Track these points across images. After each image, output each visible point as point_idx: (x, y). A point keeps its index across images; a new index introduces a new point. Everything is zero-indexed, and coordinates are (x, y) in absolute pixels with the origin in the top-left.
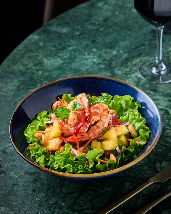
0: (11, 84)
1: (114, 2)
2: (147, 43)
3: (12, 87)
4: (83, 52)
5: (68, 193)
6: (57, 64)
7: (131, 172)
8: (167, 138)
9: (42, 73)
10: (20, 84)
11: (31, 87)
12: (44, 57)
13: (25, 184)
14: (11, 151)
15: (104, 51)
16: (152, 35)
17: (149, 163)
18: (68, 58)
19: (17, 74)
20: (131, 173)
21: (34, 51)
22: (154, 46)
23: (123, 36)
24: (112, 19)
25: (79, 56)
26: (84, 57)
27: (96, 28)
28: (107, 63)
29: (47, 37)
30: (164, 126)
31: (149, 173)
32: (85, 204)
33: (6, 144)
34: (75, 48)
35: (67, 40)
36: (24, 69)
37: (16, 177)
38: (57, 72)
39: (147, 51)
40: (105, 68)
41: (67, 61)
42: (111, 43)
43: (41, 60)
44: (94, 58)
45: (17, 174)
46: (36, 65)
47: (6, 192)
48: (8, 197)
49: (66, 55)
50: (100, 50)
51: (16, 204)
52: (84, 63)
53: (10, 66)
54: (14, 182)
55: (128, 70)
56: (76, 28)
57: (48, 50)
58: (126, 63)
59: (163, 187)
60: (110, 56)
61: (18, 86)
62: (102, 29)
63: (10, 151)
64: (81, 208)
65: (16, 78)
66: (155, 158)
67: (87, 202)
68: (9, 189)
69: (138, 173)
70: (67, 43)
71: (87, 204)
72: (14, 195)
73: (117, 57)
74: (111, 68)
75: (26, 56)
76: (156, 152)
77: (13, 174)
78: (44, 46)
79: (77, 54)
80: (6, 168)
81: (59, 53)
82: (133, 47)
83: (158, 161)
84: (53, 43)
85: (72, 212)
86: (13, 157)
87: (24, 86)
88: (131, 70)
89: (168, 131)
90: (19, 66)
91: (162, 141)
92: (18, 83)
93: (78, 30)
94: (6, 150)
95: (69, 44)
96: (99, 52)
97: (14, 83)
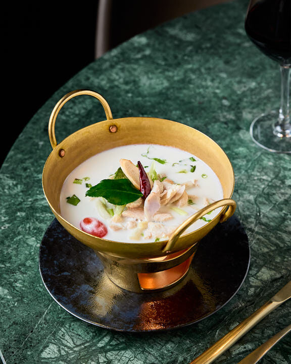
0: (80, 106)
3: (80, 111)
4: (205, 76)
6: (159, 88)
9: (132, 97)
10: (94, 107)
12: (143, 73)
14: (43, 206)
15: (238, 79)
18: (178, 81)
21: (133, 61)
25: (196, 80)
26: (204, 83)
27: (238, 41)
28: (236, 98)
29: (160, 44)
30: (286, 213)
33: (40, 195)
34: (195, 66)
36: (108, 85)
37: (36, 246)
38: (155, 99)
40: (230, 107)
41: (174, 85)
42: (252, 68)
43: (138, 77)
44: (218, 88)
45: (39, 242)
46: (126, 83)
48: (13, 273)
49: (177, 75)
50: (232, 77)
51: (21, 285)
52: (200, 93)
53: (88, 79)
54: (30, 253)
56: (209, 36)
57: (153, 62)
58: (265, 104)
60: (244, 89)
63: (41, 206)
68: (19, 262)
70: (186, 58)
72: (22, 273)
73: (254, 92)
74: (239, 108)
75: (119, 66)
76: (258, 250)
77: (34, 241)
78: (150, 57)
80: (27, 230)
81: (168, 71)
83: (256, 267)
84: (164, 54)
86: (43, 216)
90: (103, 80)
92: (91, 106)
93: (210, 39)
94: (37, 203)
95: (190, 59)
96: (229, 80)
97: (85, 104)
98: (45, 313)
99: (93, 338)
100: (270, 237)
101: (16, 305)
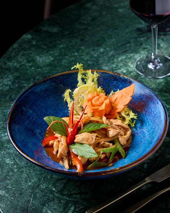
0: (6, 80)
1: (101, 3)
2: (132, 40)
3: (8, 82)
4: (72, 50)
5: (59, 179)
6: (48, 61)
9: (35, 69)
10: (15, 79)
11: (25, 82)
12: (36, 55)
13: (19, 170)
15: (92, 48)
16: (138, 33)
18: (58, 56)
19: (12, 71)
21: (27, 49)
22: (139, 44)
23: (109, 35)
24: (99, 18)
25: (68, 53)
26: (73, 54)
27: (84, 27)
28: (95, 59)
29: (39, 37)
32: (74, 189)
33: (2, 134)
34: (65, 46)
35: (57, 38)
36: (18, 65)
37: (11, 163)
38: (49, 68)
39: (132, 48)
40: (93, 65)
41: (56, 59)
42: (98, 41)
43: (34, 57)
44: (82, 55)
45: (12, 160)
46: (29, 62)
48: (4, 181)
49: (57, 53)
50: (88, 48)
51: (11, 187)
53: (5, 64)
54: (10, 168)
55: (114, 66)
56: (66, 27)
57: (40, 48)
58: (113, 60)
60: (97, 53)
61: (13, 81)
62: (90, 28)
63: (6, 140)
64: (70, 193)
65: (11, 74)
67: (75, 188)
68: (5, 174)
70: (57, 42)
71: (76, 189)
72: (9, 180)
73: (104, 54)
74: (99, 65)
75: (21, 54)
77: (9, 161)
78: (36, 45)
79: (67, 51)
80: (2, 155)
81: (50, 51)
82: (119, 45)
84: (44, 42)
85: (62, 197)
88: (117, 66)
90: (14, 63)
92: (13, 78)
93: (67, 29)
94: (2, 139)
95: (60, 42)
96: (87, 50)
97: (9, 78)
98: (31, 200)
99: (64, 209)
101: (12, 198)
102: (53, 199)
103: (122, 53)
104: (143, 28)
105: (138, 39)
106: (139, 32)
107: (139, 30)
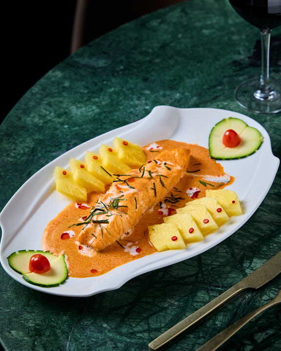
0: (22, 145)
1: (174, 20)
2: (225, 80)
3: (24, 150)
4: (130, 96)
5: (113, 309)
6: (90, 114)
7: (206, 275)
8: (259, 223)
9: (69, 127)
10: (36, 144)
11: (53, 149)
12: (71, 104)
15: (161, 93)
16: (234, 68)
17: (233, 261)
18: (107, 105)
19: (31, 130)
20: (205, 277)
21: (56, 95)
23: (189, 71)
24: (172, 45)
25: (123, 101)
26: (132, 103)
27: (148, 59)
29: (76, 74)
31: (234, 276)
32: (138, 324)
34: (118, 89)
35: (104, 77)
36: (41, 121)
38: (92, 125)
39: (226, 92)
41: (105, 110)
42: (171, 81)
43: (67, 108)
44: (147, 105)
46: (59, 116)
47: (18, 308)
48: (21, 315)
49: (105, 101)
50: (155, 92)
51: (33, 325)
52: (131, 112)
53: (20, 119)
56: (119, 59)
57: (76, 92)
59: (254, 298)
60: (171, 101)
61: (33, 148)
62: (157, 61)
64: (131, 331)
65: (29, 136)
66: (241, 253)
67: (140, 322)
69: (217, 277)
70: (105, 82)
71: (141, 324)
72: (30, 313)
73: (181, 103)
75: (45, 102)
76: (243, 244)
78: (70, 88)
79: (121, 98)
81: (94, 98)
82: (205, 87)
83: (247, 259)
84: (83, 83)
85: (118, 337)
87: (42, 148)
89: (261, 212)
90: (34, 117)
91: (252, 228)
92: (33, 143)
93: (121, 62)
95: (109, 83)
96: (154, 96)
97: (27, 143)
98: (68, 345)
100: (249, 230)
102: (104, 341)
103: (210, 101)
104: (242, 60)
105: (236, 78)
106: (236, 66)
107: (235, 63)
